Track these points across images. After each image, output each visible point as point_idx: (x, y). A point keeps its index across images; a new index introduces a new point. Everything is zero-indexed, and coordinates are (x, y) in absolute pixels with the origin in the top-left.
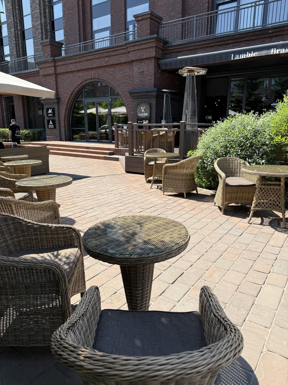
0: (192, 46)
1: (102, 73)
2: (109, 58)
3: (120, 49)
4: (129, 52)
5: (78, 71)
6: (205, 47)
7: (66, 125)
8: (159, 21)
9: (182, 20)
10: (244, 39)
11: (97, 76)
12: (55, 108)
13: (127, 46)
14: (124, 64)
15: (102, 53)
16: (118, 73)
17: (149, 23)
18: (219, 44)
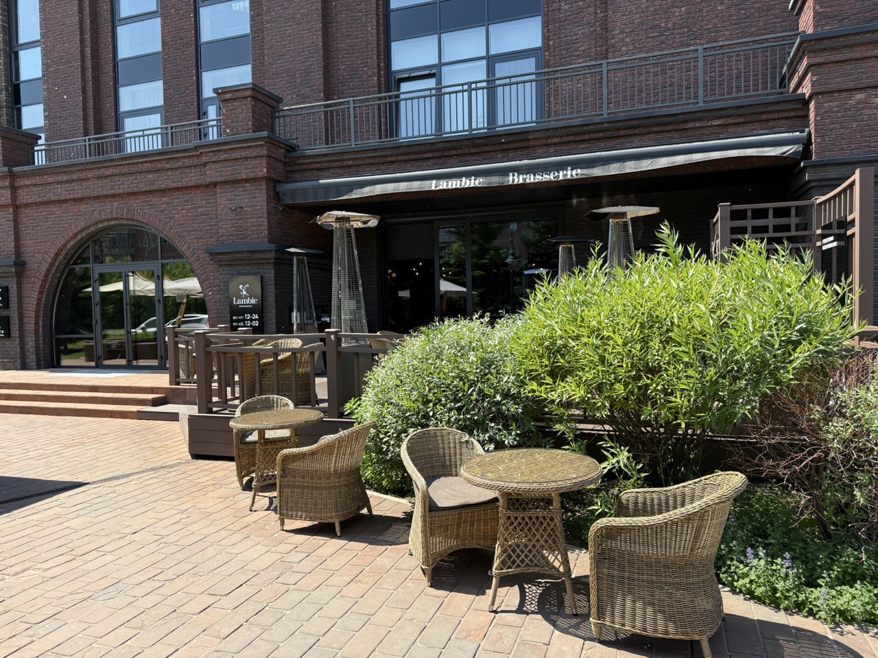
0: (348, 160)
1: (140, 206)
2: (156, 175)
3: (183, 157)
4: (205, 165)
5: (75, 200)
6: (378, 164)
7: (41, 329)
8: (275, 104)
9: (324, 105)
10: (454, 152)
11: (127, 213)
12: (9, 286)
13: (200, 151)
14: (194, 189)
15: (138, 163)
16: (180, 208)
17: (250, 106)
18: (406, 157)
